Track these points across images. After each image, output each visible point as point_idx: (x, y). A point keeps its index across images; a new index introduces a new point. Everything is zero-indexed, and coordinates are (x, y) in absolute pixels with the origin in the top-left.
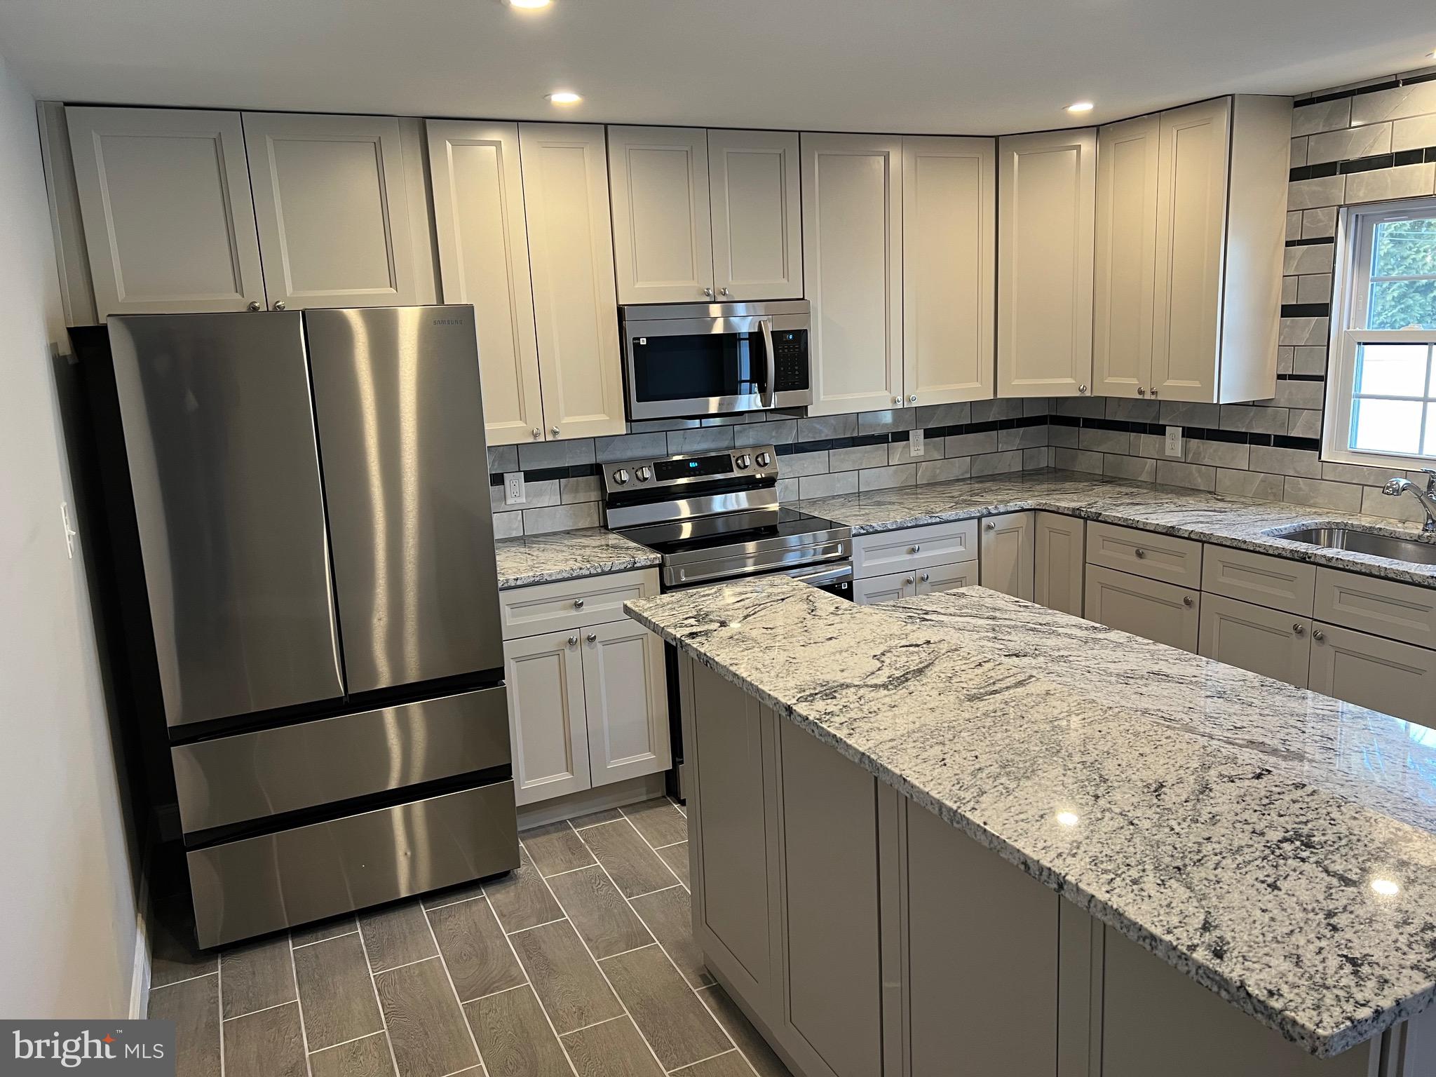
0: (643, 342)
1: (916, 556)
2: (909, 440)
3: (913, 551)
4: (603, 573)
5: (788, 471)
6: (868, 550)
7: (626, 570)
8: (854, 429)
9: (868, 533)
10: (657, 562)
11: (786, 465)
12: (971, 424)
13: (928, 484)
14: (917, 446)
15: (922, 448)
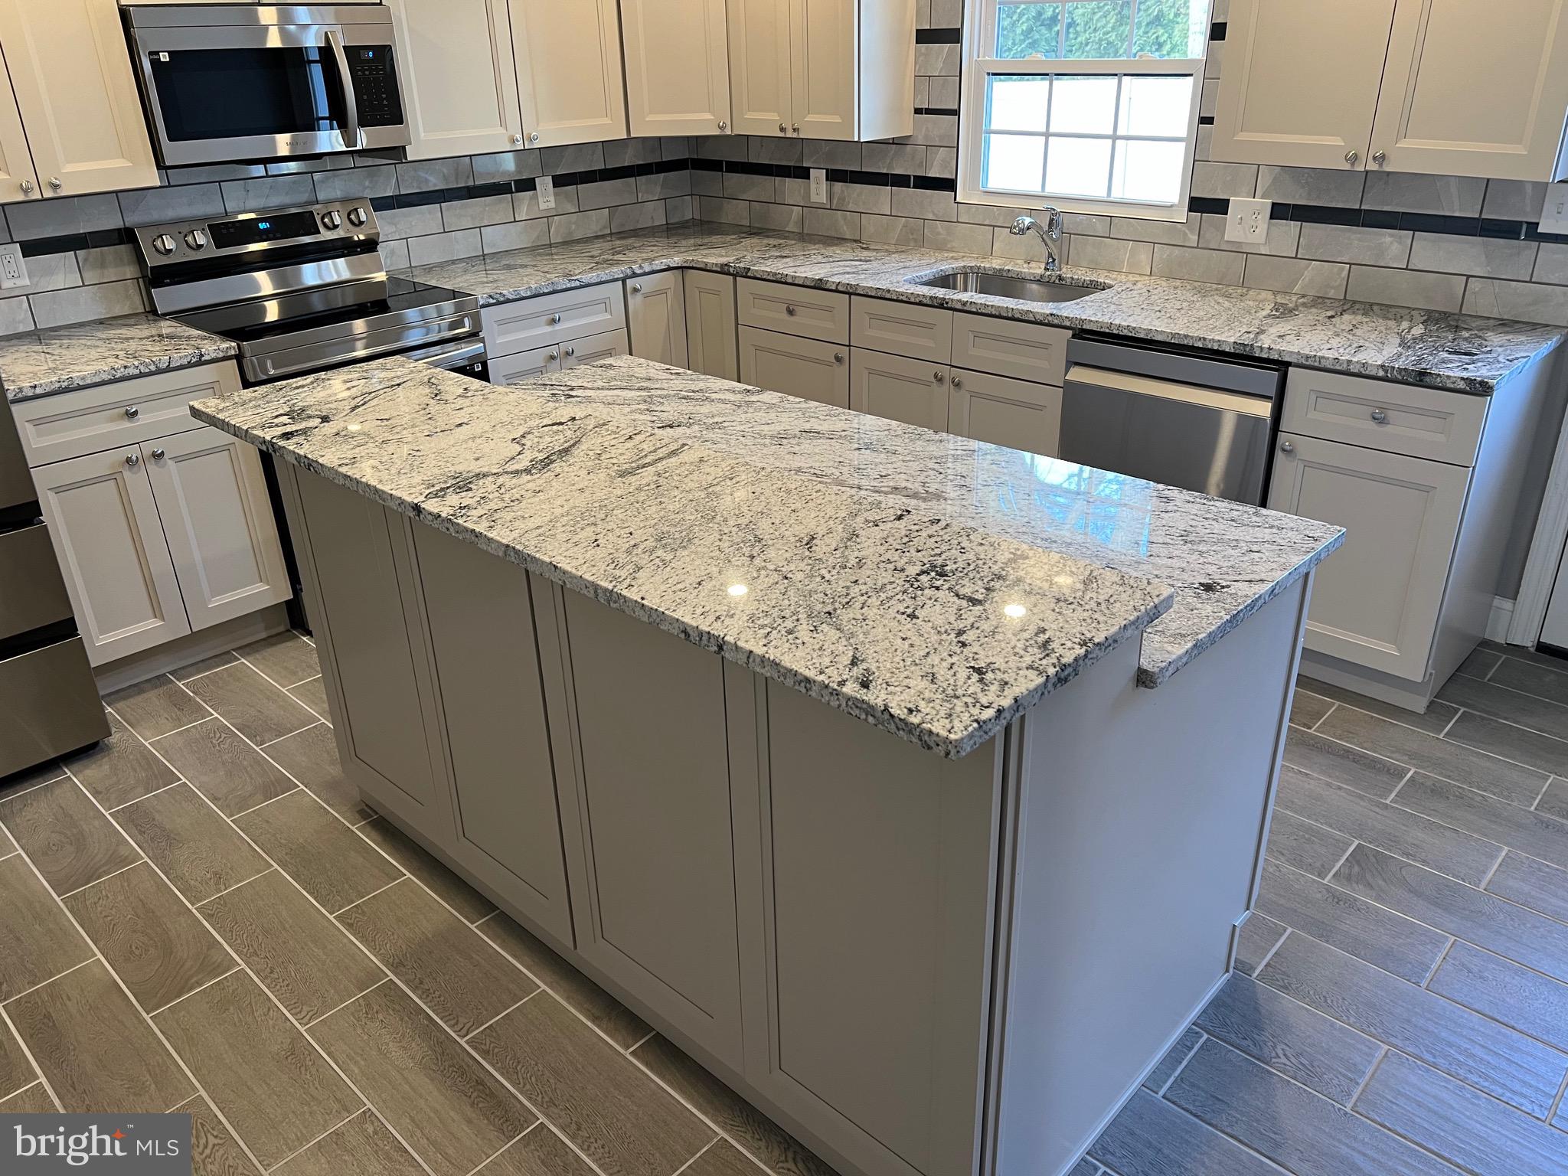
0: (165, 58)
1: (557, 327)
2: (535, 189)
3: (553, 321)
4: (159, 371)
5: (392, 230)
6: (502, 323)
7: (190, 365)
8: (468, 177)
9: (499, 303)
10: (233, 353)
11: (389, 223)
12: (605, 169)
13: (564, 243)
14: (546, 196)
15: (552, 198)
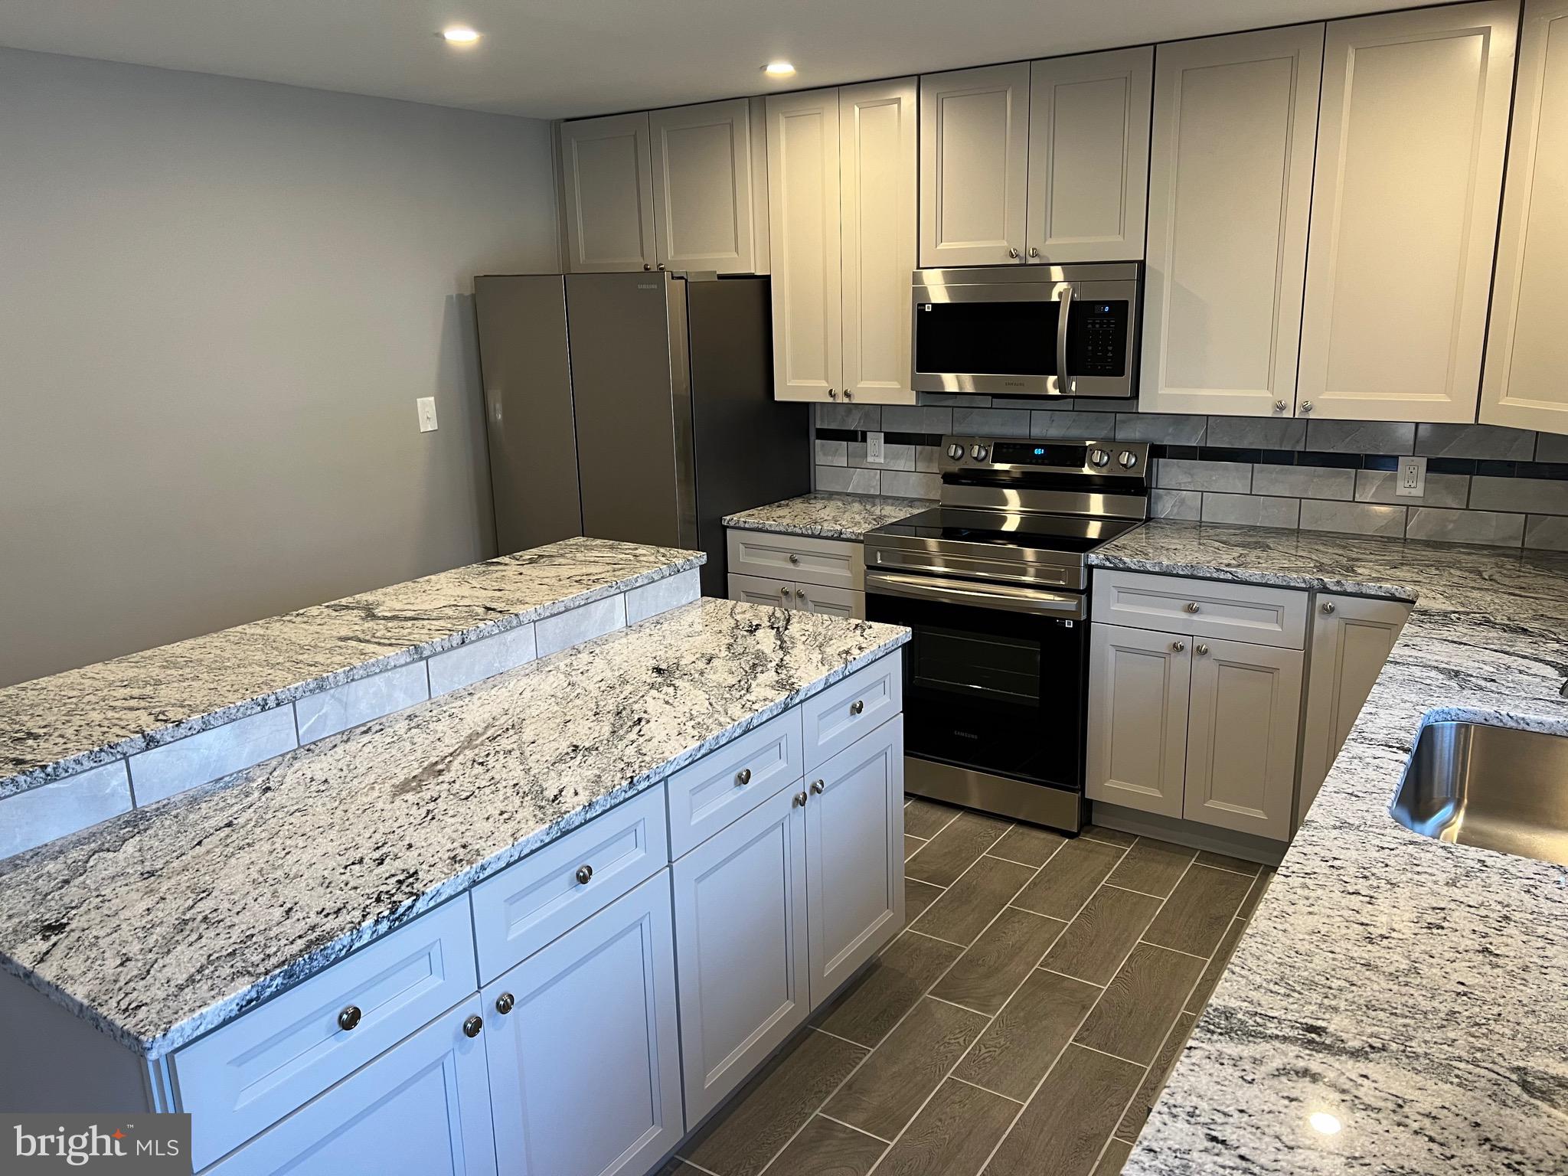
0: (928, 308)
1: (1195, 617)
2: (1395, 469)
3: (1191, 610)
4: (813, 536)
5: (1185, 481)
10: (861, 538)
13: (1429, 544)
14: (1411, 480)
15: (1421, 485)
